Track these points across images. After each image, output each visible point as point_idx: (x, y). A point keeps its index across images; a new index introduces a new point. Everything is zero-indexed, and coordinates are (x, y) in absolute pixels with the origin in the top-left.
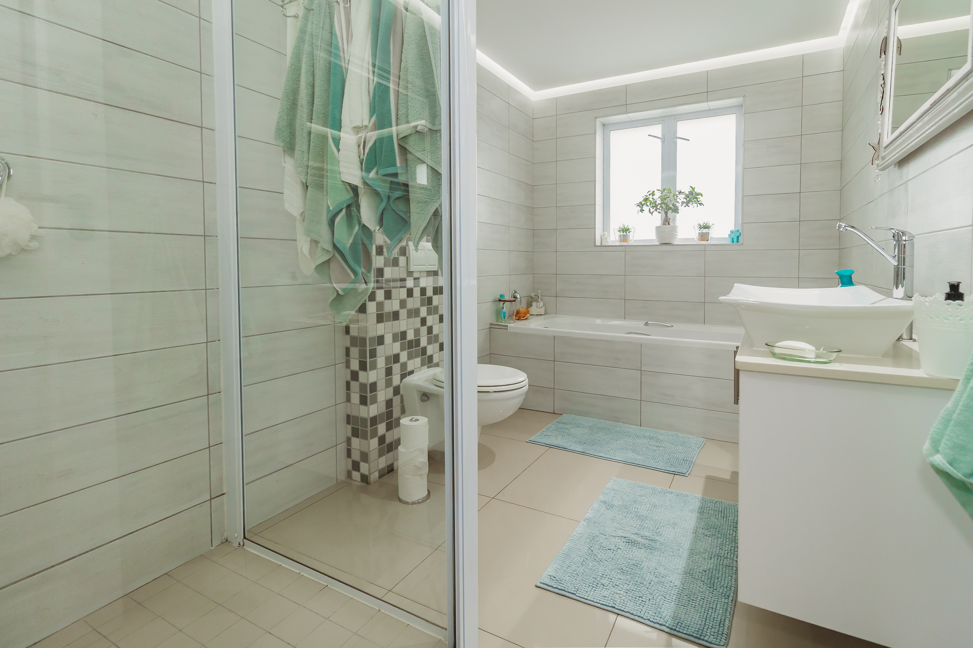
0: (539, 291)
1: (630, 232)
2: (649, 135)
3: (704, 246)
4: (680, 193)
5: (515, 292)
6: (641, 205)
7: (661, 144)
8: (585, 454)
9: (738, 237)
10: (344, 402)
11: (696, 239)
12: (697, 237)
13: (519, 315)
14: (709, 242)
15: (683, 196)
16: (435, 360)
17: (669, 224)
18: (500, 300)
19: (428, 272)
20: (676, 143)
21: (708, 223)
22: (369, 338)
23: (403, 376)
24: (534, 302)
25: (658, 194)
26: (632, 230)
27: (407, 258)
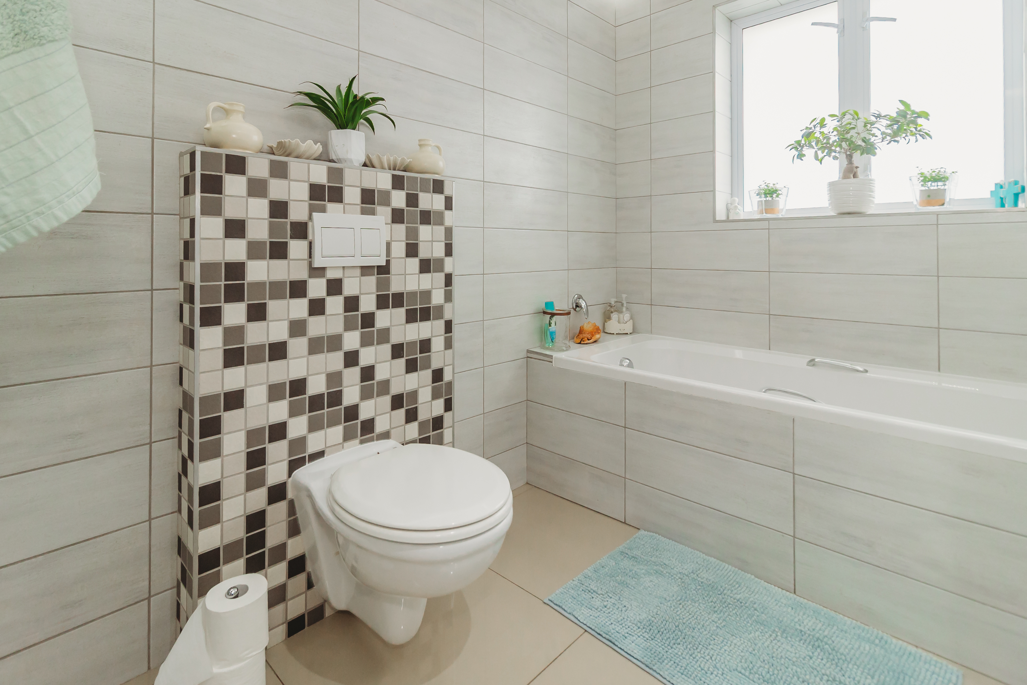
0: (624, 296)
1: (779, 196)
2: (813, 24)
3: (936, 216)
4: (879, 116)
5: (580, 297)
6: (798, 146)
7: (836, 36)
8: (651, 671)
9: (1016, 196)
10: (172, 513)
11: (915, 203)
12: (918, 199)
13: (581, 336)
14: (946, 208)
15: (885, 122)
16: (379, 427)
17: (855, 176)
18: (545, 313)
19: (362, 267)
20: (866, 30)
21: (942, 170)
22: (201, 399)
23: (294, 465)
24: (613, 313)
25: (831, 124)
26: (784, 191)
27: (310, 243)
